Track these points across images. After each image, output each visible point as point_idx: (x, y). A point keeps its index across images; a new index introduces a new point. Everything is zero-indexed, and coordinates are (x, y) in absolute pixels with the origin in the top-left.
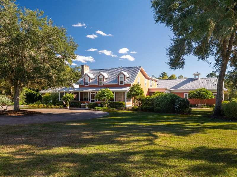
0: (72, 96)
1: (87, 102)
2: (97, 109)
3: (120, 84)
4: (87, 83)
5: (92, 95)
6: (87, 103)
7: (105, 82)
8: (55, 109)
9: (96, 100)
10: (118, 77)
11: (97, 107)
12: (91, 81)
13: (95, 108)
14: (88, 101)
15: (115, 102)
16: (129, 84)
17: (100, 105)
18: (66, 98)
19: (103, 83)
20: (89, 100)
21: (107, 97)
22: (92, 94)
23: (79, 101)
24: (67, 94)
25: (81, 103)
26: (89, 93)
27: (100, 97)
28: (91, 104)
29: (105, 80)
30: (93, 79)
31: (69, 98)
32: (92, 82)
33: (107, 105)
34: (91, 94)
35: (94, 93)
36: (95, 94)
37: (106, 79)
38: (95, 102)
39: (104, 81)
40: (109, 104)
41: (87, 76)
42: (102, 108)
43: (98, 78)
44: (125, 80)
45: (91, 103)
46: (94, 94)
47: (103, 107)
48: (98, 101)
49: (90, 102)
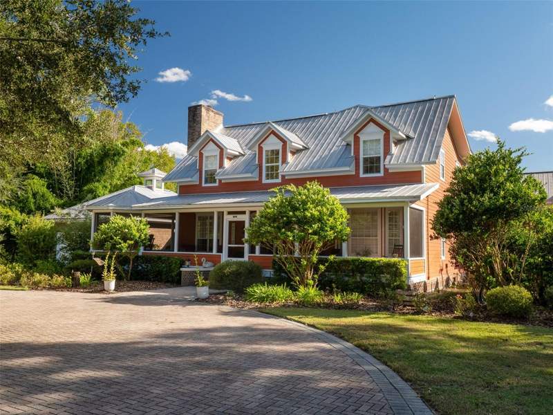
0: (139, 230)
1: (209, 259)
2: (261, 299)
3: (366, 171)
4: (211, 177)
5: (231, 223)
6: (209, 264)
7: (293, 165)
8: (45, 292)
9: (252, 250)
10: (351, 139)
11: (259, 290)
12: (227, 164)
13: (249, 290)
14: (215, 252)
15: (345, 256)
16: (414, 168)
17: (268, 273)
18: (112, 238)
19: (284, 170)
20: (220, 249)
21: (315, 226)
22: (231, 218)
23: (176, 251)
24: (117, 221)
25: (182, 264)
26: (221, 215)
27: (279, 228)
28: (227, 270)
29: (290, 158)
30: (236, 157)
31: (125, 239)
32: (235, 170)
33: (309, 274)
34: (228, 218)
35: (244, 213)
36: (245, 218)
37: (296, 152)
38: (246, 258)
39: (285, 161)
40: (322, 267)
41: (211, 145)
42: (289, 292)
43: (260, 149)
44: (387, 151)
45: (228, 264)
46: (240, 218)
47: (294, 289)
48: (262, 252)
49: (224, 257)
